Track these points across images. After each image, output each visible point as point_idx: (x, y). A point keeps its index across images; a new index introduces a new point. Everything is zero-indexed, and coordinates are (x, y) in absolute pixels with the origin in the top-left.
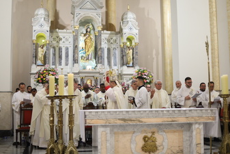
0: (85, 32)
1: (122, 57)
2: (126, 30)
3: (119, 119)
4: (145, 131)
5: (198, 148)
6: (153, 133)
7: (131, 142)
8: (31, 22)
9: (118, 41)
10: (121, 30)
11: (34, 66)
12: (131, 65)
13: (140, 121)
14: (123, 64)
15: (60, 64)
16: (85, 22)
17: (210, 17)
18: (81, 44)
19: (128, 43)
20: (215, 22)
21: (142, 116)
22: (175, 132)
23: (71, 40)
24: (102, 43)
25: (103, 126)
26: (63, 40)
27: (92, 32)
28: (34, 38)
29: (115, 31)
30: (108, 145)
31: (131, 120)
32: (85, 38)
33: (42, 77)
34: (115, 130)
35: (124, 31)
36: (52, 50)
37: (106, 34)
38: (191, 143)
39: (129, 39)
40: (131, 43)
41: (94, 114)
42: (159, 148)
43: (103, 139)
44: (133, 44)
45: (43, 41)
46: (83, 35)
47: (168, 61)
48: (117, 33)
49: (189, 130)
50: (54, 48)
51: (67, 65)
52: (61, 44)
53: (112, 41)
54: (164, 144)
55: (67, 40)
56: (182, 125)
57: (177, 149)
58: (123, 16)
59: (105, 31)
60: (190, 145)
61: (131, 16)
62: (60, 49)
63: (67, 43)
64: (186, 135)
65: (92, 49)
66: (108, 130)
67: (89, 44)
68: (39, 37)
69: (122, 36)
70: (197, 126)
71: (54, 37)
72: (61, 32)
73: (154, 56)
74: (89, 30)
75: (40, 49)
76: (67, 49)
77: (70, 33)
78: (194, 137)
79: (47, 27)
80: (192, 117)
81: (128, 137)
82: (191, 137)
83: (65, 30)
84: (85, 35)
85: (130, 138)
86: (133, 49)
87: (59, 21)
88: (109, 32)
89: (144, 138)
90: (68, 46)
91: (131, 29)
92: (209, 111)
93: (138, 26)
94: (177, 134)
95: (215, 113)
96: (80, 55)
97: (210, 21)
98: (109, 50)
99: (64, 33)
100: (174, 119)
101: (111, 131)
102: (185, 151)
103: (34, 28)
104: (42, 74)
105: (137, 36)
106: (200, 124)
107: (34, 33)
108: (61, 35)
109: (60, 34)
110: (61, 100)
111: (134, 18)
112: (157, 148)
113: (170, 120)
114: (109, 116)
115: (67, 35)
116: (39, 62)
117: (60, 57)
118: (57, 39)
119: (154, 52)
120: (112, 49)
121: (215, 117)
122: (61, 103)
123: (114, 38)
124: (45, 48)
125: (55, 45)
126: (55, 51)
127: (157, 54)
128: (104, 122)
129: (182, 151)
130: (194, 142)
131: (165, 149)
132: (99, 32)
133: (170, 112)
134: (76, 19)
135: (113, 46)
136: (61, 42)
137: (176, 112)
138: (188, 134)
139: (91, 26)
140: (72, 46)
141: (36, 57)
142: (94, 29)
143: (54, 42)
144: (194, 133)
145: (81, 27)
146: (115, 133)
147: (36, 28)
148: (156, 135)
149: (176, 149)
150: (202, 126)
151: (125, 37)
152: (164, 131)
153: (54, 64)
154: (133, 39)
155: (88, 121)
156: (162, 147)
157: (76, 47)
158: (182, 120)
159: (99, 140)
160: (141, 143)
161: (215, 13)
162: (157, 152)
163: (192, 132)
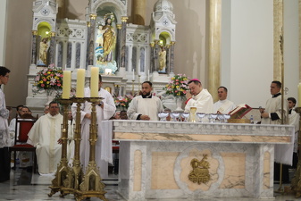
0: (104, 24)
1: (152, 61)
2: (159, 24)
3: (160, 134)
4: (194, 153)
5: (265, 180)
6: (205, 156)
7: (174, 168)
8: (32, 7)
9: (147, 39)
10: (153, 23)
11: (33, 67)
12: (164, 71)
13: (189, 138)
14: (153, 70)
15: (69, 66)
16: (105, 11)
17: (275, 11)
18: (99, 40)
19: (161, 42)
20: (281, 17)
21: (193, 131)
22: (234, 156)
23: (85, 34)
24: (127, 41)
25: (137, 143)
26: (74, 33)
27: (113, 24)
28: (35, 28)
29: (143, 24)
30: (143, 169)
31: (177, 137)
32: (104, 31)
33: (45, 79)
34: (154, 150)
35: (157, 25)
36: (57, 46)
37: (132, 28)
38: (257, 171)
39: (163, 37)
40: (165, 42)
41: (126, 125)
42: (212, 177)
43: (137, 161)
44: (168, 43)
45: (47, 33)
46: (101, 27)
47: (213, 68)
48: (146, 28)
49: (254, 155)
50: (61, 43)
51: (77, 67)
52: (71, 39)
53: (139, 38)
54: (219, 171)
55: (79, 33)
56: (245, 147)
57: (237, 179)
58: (155, 5)
59: (131, 25)
60: (255, 175)
61: (166, 6)
62: (69, 45)
63: (79, 37)
64: (249, 162)
65: (113, 47)
66: (144, 149)
67: (109, 40)
68: (42, 27)
69: (153, 32)
70: (266, 148)
71: (62, 28)
72: (71, 23)
73: (195, 61)
74: (109, 21)
75: (42, 44)
76: (79, 46)
77: (84, 24)
78: (261, 164)
79: (53, 15)
80: (260, 136)
81: (171, 160)
82: (257, 163)
83: (76, 21)
84: (104, 28)
85: (173, 161)
86: (167, 51)
87: (69, 8)
88: (136, 26)
89: (193, 163)
90: (81, 42)
91: (166, 24)
92: (283, 129)
93: (176, 19)
94: (237, 159)
95: (291, 133)
96: (96, 55)
97: (275, 15)
98: (135, 50)
99: (76, 23)
100: (235, 138)
101: (148, 150)
102: (248, 182)
103: (35, 15)
104: (46, 76)
105: (174, 33)
106: (269, 145)
107: (34, 22)
108: (71, 27)
109: (70, 25)
110: (79, 105)
111: (170, 9)
112: (209, 176)
113: (230, 138)
114: (146, 129)
115: (79, 28)
116: (40, 62)
117: (69, 56)
118: (66, 32)
119: (195, 55)
120: (138, 49)
121: (291, 138)
122: (78, 109)
123: (143, 34)
124: (49, 43)
125: (63, 40)
126: (62, 47)
127: (199, 59)
128: (140, 136)
129: (243, 183)
130: (261, 171)
131: (221, 179)
132: (123, 24)
133: (231, 128)
134: (93, 5)
135: (141, 45)
136: (71, 36)
137: (239, 128)
138: (252, 159)
139: (112, 16)
140: (85, 42)
141: (36, 53)
142: (116, 21)
143: (61, 36)
144: (262, 158)
145: (99, 18)
146: (152, 154)
147: (38, 14)
148: (209, 159)
149: (235, 180)
150: (272, 150)
151: (157, 33)
152: (220, 155)
153: (60, 64)
154: (168, 36)
155: (116, 135)
156: (216, 176)
157: (90, 43)
158: (247, 139)
159: (131, 163)
160: (189, 169)
161: (281, 5)
162: (210, 182)
163: (259, 156)
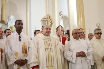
2: (9, 24)
40: (12, 29)
44: (13, 30)
58: (8, 17)
69: (8, 26)
88: (2, 24)
111: (14, 18)
123: (4, 27)
154: (13, 27)
